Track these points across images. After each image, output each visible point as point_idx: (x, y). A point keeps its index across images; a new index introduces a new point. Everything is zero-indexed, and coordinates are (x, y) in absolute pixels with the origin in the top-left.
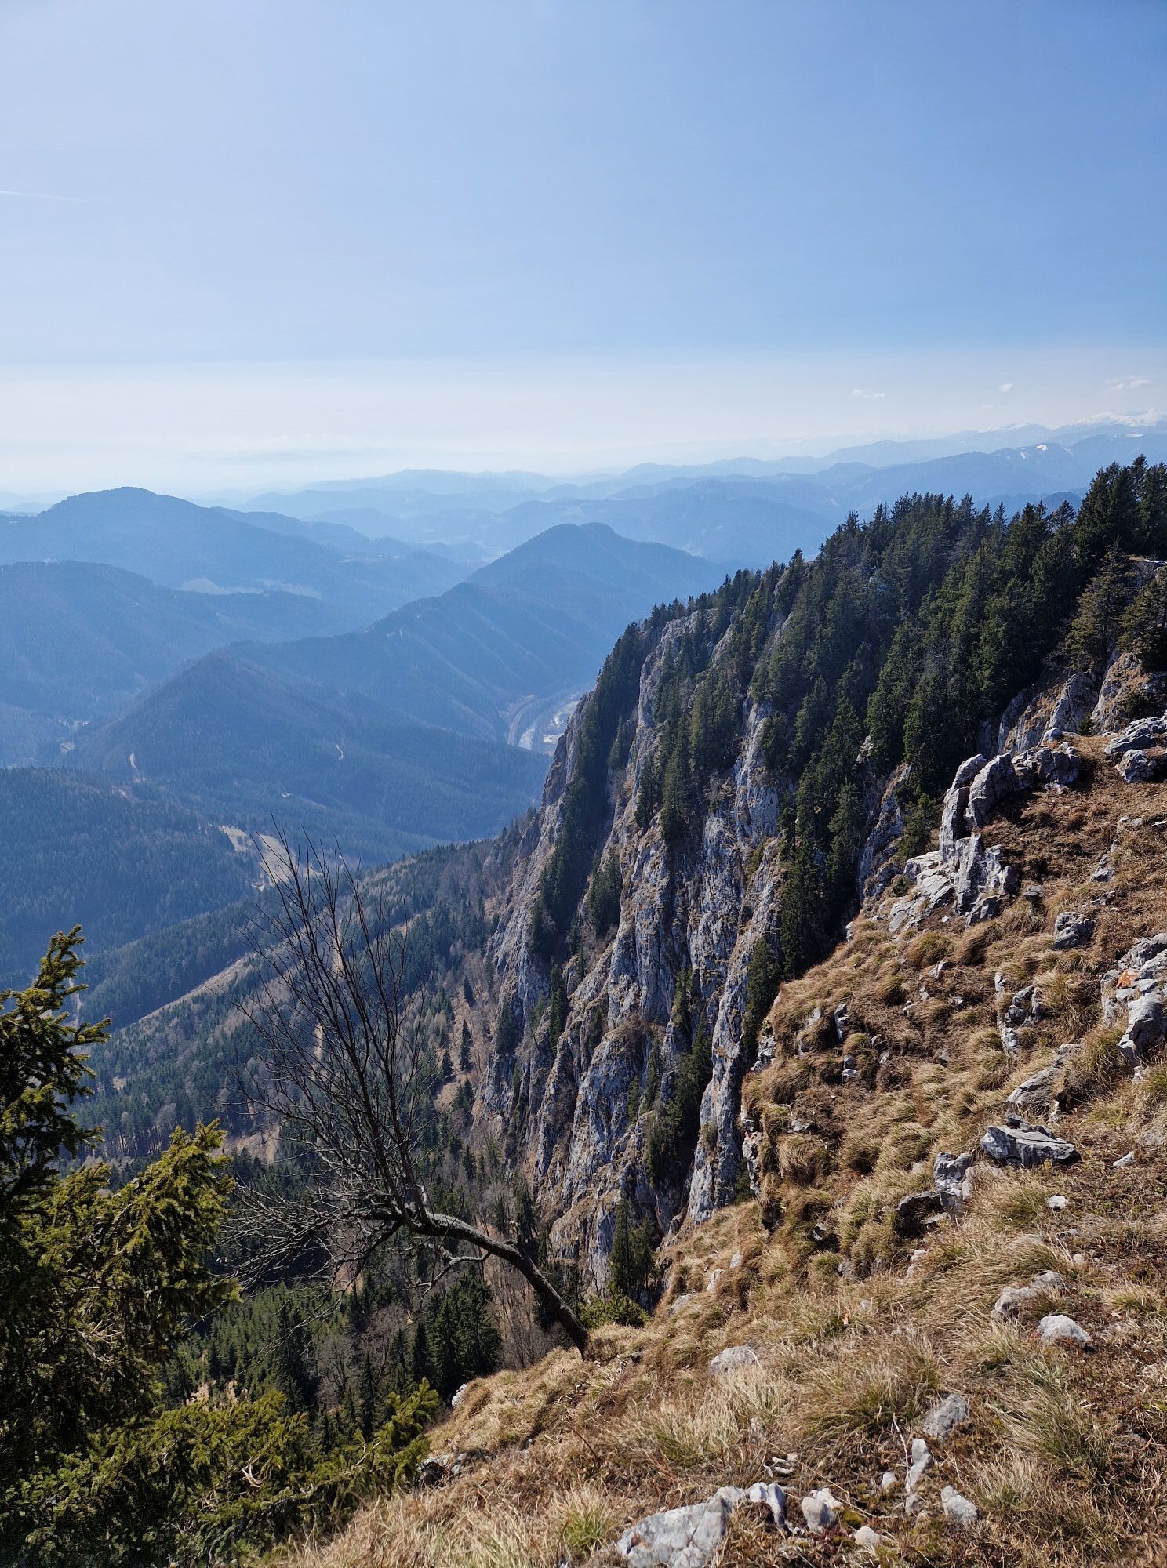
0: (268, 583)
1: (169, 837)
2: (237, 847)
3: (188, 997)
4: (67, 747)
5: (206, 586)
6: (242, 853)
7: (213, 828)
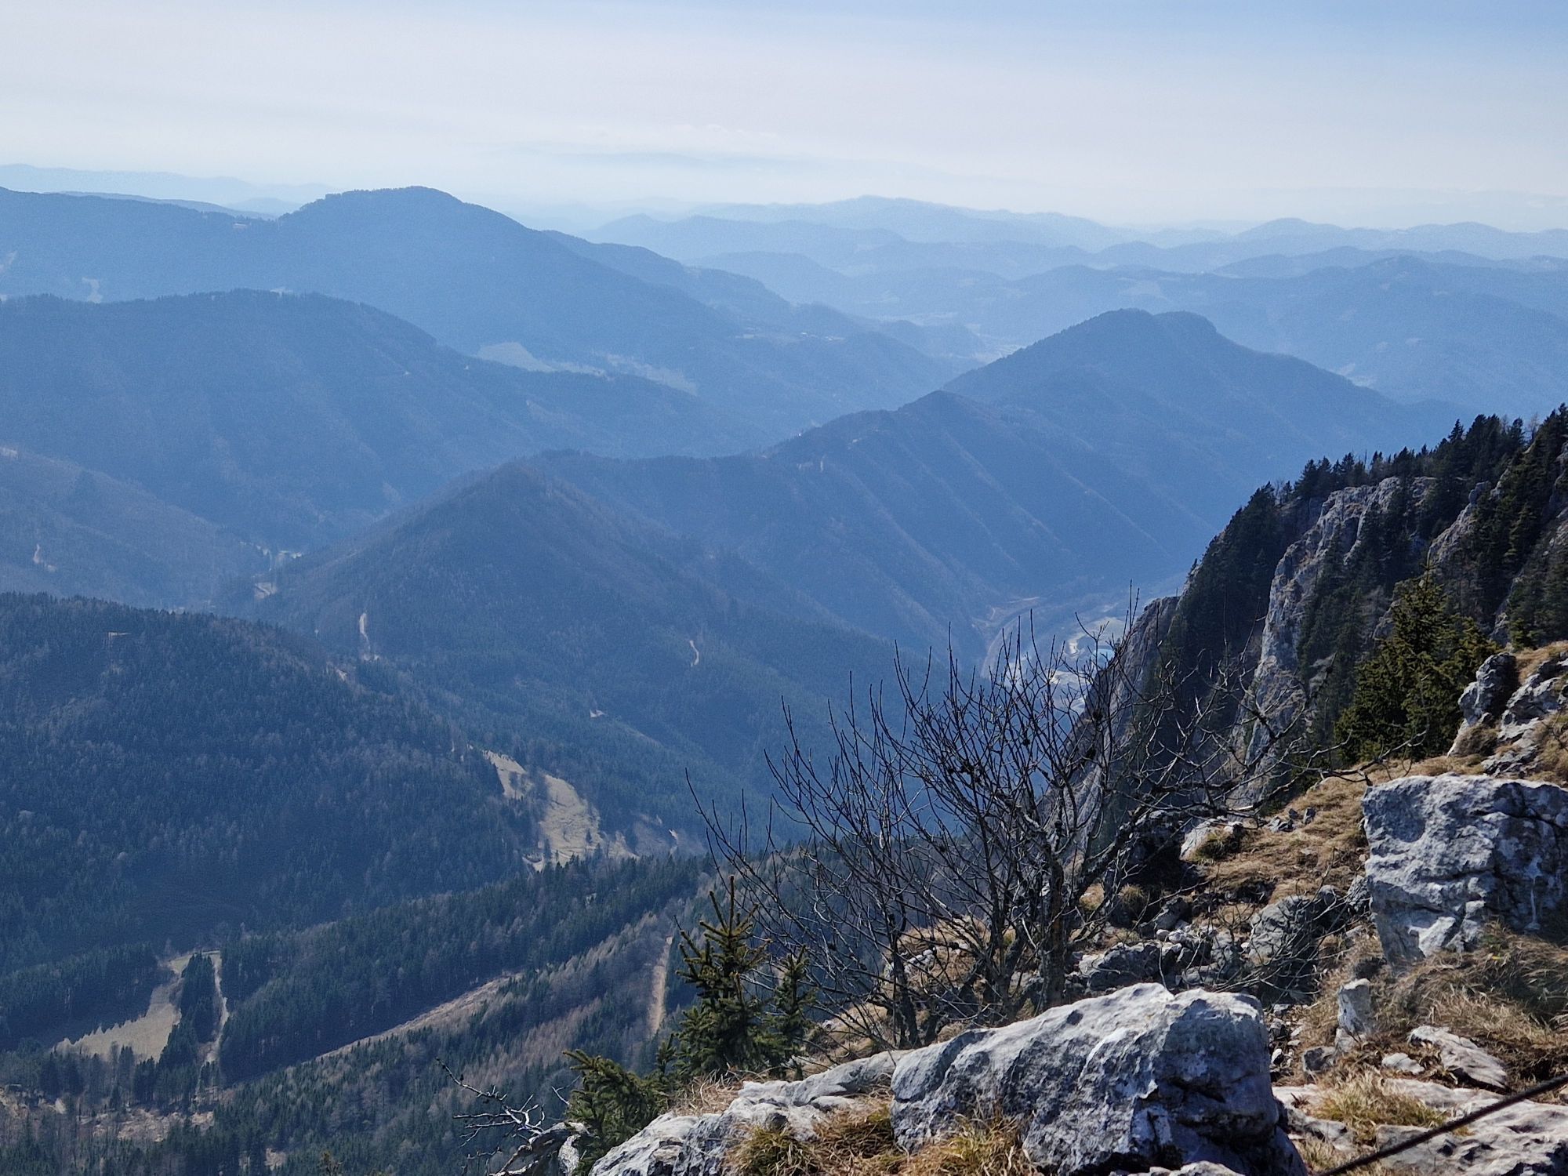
0: (614, 360)
1: (403, 758)
2: (508, 790)
3: (401, 1030)
4: (266, 590)
5: (515, 355)
6: (514, 802)
7: (476, 755)
